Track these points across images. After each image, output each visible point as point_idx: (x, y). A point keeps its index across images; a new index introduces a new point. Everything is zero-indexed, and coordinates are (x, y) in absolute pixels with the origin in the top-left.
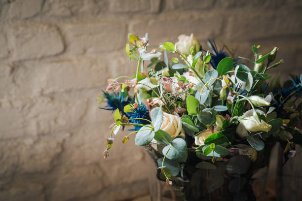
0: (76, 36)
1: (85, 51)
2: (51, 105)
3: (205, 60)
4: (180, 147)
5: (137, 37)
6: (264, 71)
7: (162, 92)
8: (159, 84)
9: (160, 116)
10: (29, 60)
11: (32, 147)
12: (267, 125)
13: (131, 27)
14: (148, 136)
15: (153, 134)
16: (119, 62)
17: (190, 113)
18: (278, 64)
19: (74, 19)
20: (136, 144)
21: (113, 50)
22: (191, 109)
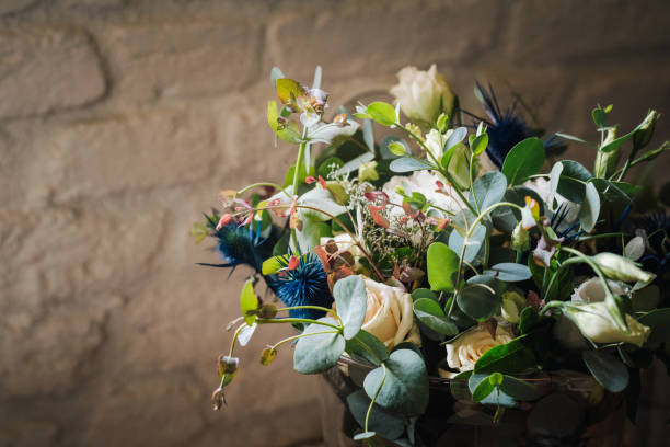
0: (137, 56)
1: (158, 93)
2: (73, 228)
3: (474, 149)
4: (410, 375)
5: (298, 84)
6: (624, 169)
7: (360, 226)
8: (352, 203)
9: (358, 299)
10: (18, 117)
11: (28, 333)
12: (640, 326)
13: (272, 32)
14: (327, 348)
15: (341, 344)
16: (244, 119)
17: (434, 286)
18: (658, 154)
19: (132, 15)
20: (297, 367)
21: (229, 90)
22: (439, 278)
